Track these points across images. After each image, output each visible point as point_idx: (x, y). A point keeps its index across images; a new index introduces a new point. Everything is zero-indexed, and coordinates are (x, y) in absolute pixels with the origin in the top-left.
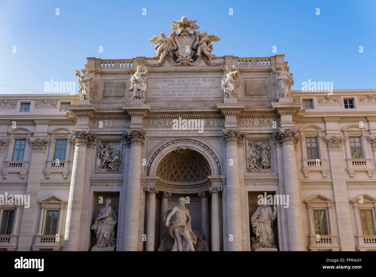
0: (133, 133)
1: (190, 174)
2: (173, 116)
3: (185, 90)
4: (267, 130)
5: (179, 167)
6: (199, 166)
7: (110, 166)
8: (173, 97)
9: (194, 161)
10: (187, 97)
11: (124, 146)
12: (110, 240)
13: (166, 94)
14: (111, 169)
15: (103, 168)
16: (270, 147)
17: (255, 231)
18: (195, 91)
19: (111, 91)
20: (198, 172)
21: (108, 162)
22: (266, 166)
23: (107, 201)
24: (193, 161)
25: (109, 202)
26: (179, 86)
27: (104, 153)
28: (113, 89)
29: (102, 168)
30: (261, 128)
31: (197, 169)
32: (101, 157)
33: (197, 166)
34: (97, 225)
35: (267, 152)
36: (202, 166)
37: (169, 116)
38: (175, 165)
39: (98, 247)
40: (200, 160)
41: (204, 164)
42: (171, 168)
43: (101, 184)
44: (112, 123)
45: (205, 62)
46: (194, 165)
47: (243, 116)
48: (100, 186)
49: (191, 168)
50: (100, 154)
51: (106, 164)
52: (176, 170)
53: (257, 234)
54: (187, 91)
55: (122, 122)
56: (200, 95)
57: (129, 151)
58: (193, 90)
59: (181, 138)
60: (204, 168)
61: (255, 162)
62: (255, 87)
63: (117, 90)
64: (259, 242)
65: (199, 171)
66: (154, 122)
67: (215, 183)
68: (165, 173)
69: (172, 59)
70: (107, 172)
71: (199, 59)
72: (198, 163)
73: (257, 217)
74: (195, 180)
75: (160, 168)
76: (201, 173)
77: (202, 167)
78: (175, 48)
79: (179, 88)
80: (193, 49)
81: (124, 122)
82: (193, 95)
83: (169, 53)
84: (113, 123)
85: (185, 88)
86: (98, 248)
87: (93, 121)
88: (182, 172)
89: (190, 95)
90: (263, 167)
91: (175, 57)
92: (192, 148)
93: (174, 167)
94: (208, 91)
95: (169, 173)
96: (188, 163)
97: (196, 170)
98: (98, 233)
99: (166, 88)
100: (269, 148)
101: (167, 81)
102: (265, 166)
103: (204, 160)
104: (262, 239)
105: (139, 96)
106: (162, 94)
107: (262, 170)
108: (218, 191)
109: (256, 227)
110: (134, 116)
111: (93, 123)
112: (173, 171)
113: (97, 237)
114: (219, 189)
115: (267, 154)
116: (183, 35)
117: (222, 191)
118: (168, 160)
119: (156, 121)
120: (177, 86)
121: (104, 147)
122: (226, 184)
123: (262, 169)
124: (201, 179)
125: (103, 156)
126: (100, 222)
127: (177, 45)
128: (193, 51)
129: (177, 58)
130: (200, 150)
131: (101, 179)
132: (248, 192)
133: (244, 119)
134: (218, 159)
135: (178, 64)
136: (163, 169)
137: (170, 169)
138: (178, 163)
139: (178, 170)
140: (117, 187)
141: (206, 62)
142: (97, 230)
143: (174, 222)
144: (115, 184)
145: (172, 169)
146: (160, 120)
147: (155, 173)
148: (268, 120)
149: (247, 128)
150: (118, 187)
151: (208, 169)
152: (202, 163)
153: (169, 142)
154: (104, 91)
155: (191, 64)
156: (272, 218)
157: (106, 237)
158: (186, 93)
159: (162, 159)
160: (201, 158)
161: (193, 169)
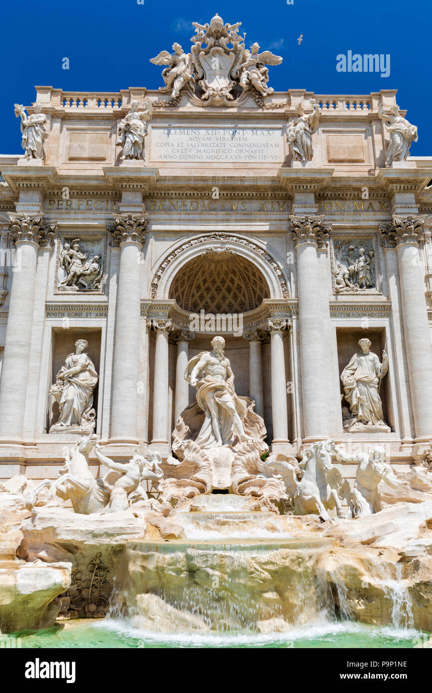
0: (125, 222)
1: (227, 302)
2: (199, 194)
3: (220, 148)
4: (368, 220)
5: (208, 289)
6: (243, 286)
7: (83, 282)
8: (198, 160)
9: (236, 278)
10: (222, 161)
11: (109, 247)
12: (84, 413)
13: (184, 154)
14: (85, 287)
15: (69, 284)
16: (373, 250)
17: (351, 396)
18: (238, 151)
19: (82, 148)
20: (242, 297)
21: (78, 273)
22: (366, 284)
23: (78, 345)
24: (234, 278)
25: (82, 346)
26: (208, 142)
27: (71, 258)
28: (86, 145)
29: (67, 285)
30: (357, 217)
31: (240, 292)
32: (66, 265)
33: (241, 287)
34: (59, 386)
35: (368, 259)
36: (249, 286)
37: (192, 194)
38: (202, 284)
39: (62, 425)
40: (246, 274)
41: (255, 283)
42: (194, 290)
43: (66, 314)
44: (85, 204)
45: (255, 100)
46: (235, 285)
47: (326, 195)
48: (64, 317)
49: (229, 290)
50: (64, 260)
51: (75, 279)
52: (202, 294)
53: (354, 402)
54: (223, 152)
55: (104, 204)
56: (247, 158)
57: (119, 256)
58: (234, 149)
59: (213, 233)
60: (253, 289)
61: (347, 276)
62: (345, 145)
63: (94, 146)
64: (356, 416)
65: (244, 296)
66: (164, 203)
67: (276, 312)
68: (183, 297)
69: (194, 95)
70: (76, 293)
71: (243, 95)
72: (242, 281)
73: (352, 372)
74: (237, 312)
75: (174, 287)
76: (247, 299)
77: (251, 288)
78: (200, 75)
79: (208, 145)
80: (232, 79)
81: (107, 204)
82: (234, 157)
83: (189, 83)
84: (88, 204)
85: (220, 145)
87: (50, 201)
88: (213, 298)
89: (229, 157)
90: (361, 287)
91: (200, 92)
92: (233, 252)
93: (198, 288)
94: (261, 151)
95: (190, 298)
96: (223, 282)
97: (238, 294)
98: (63, 400)
99: (185, 145)
100: (371, 252)
101: (186, 133)
102: (364, 284)
103: (254, 275)
104: (363, 410)
105: (136, 155)
106: (178, 154)
107: (360, 291)
108: (283, 327)
109: (350, 390)
110: (126, 191)
111: (50, 204)
112: (197, 295)
113: (60, 408)
114: (284, 324)
115: (368, 263)
116: (213, 51)
117: (290, 326)
118: (188, 275)
119: (167, 203)
120: (204, 142)
121: (72, 247)
122: (298, 314)
123: (359, 289)
124: (249, 308)
125: (69, 263)
126: (66, 381)
127: (203, 69)
128: (233, 82)
129: (204, 92)
130: (248, 255)
131: (66, 304)
132: (337, 328)
133: (328, 201)
135: (206, 103)
136: (180, 290)
137: (192, 291)
138: (205, 281)
139: (205, 294)
140: (97, 319)
141: (257, 100)
142: (61, 395)
143: (205, 380)
144: (93, 314)
145: (195, 292)
146: (174, 200)
147: (167, 295)
148: (371, 204)
149: (333, 216)
150: (100, 319)
151: (261, 290)
152: (249, 280)
153: (192, 240)
154: (70, 147)
155: (229, 103)
156: (379, 374)
157: (77, 409)
158: (221, 154)
159: (179, 271)
160: (248, 271)
161: (232, 293)
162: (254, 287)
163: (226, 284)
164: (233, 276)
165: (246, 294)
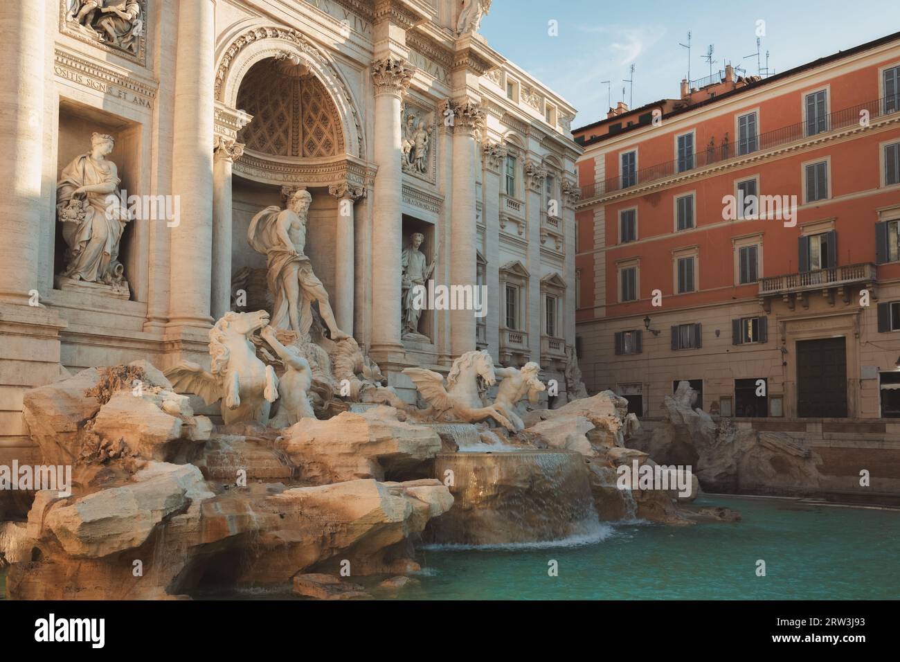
1: (259, 132)
4: (435, 89)
7: (111, 30)
9: (283, 103)
12: (110, 264)
20: (282, 134)
21: (103, 10)
23: (102, 142)
24: (281, 103)
29: (81, 23)
30: (427, 81)
31: (280, 125)
33: (284, 119)
34: (77, 209)
35: (427, 139)
36: (300, 122)
40: (303, 105)
41: (310, 120)
43: (85, 79)
48: (80, 83)
51: (92, 17)
60: (303, 129)
65: (286, 132)
67: (352, 175)
70: (99, 44)
72: (291, 111)
74: (269, 151)
76: (290, 139)
77: (301, 126)
86: (82, 283)
97: (277, 127)
98: (85, 237)
102: (420, 165)
103: (316, 110)
104: (412, 316)
115: (426, 142)
117: (364, 199)
122: (373, 184)
124: (290, 152)
126: (86, 203)
131: (91, 60)
134: (358, 121)
140: (135, 106)
142: (79, 228)
144: (130, 97)
147: (235, 102)
148: (438, 69)
150: (138, 108)
151: (319, 134)
152: (303, 113)
153: (267, 28)
160: (308, 102)
161: (269, 122)
162: (306, 127)
163: (267, 107)
164: (280, 99)
165: (290, 131)
